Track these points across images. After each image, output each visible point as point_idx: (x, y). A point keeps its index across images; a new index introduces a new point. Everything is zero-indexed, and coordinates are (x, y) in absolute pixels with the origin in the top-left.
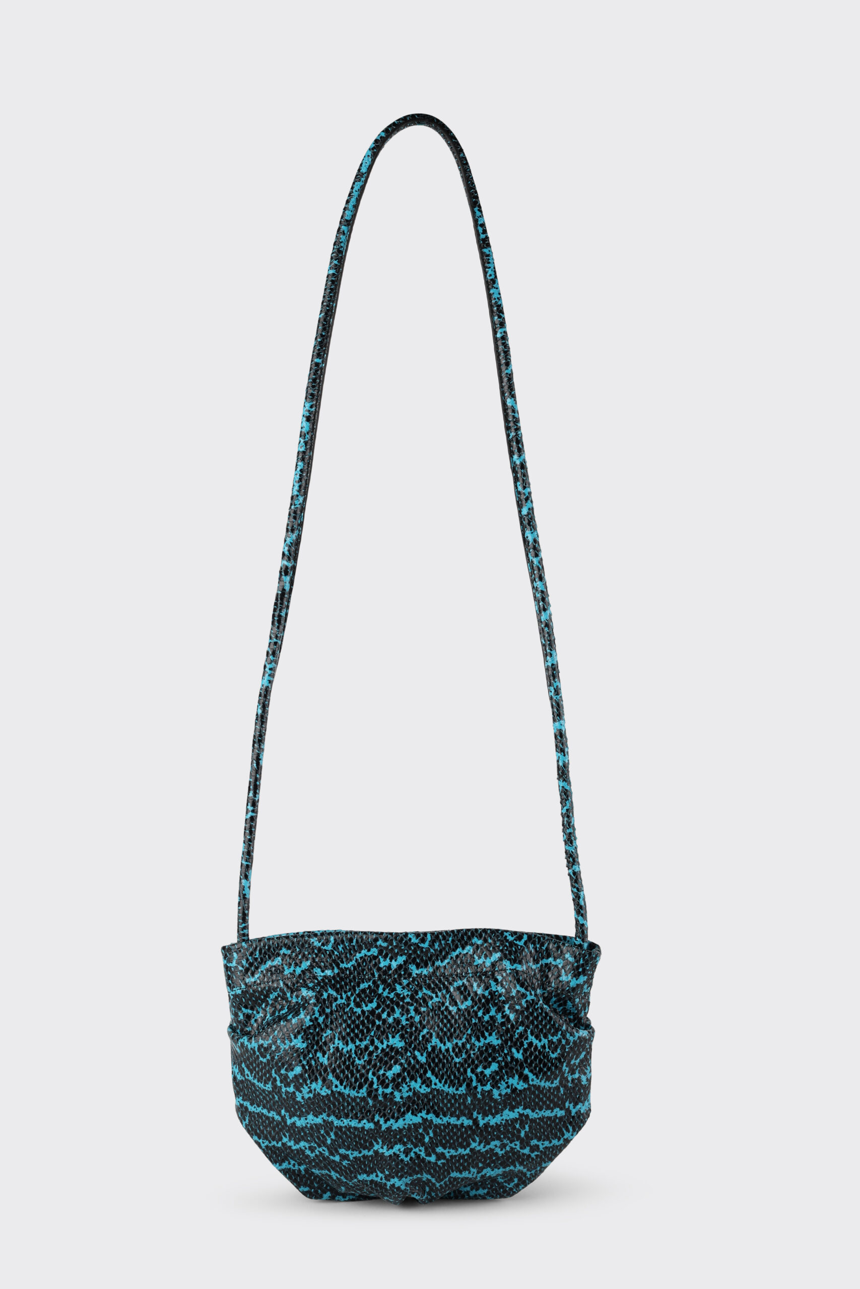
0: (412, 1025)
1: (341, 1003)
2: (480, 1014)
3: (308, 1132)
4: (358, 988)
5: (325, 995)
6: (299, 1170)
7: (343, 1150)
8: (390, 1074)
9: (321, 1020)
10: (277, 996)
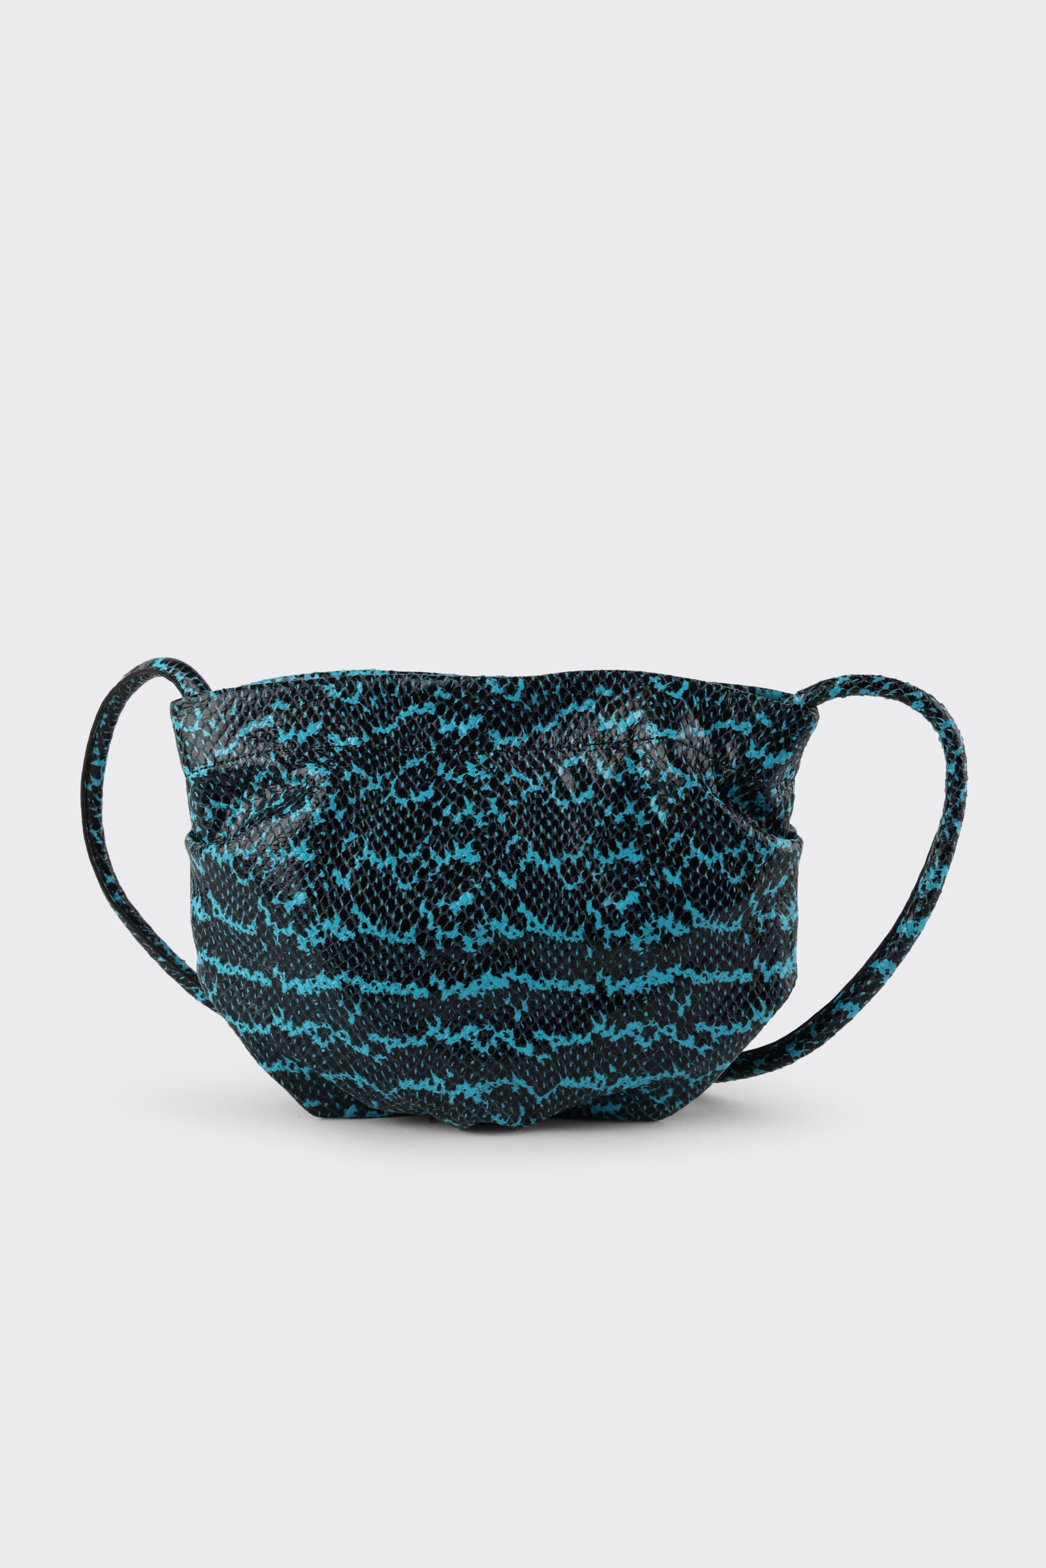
0: (492, 828)
1: (374, 790)
2: (608, 812)
3: (316, 1004)
4: (402, 766)
5: (347, 776)
6: (302, 1074)
7: (375, 1035)
8: (455, 907)
9: (340, 815)
10: (266, 777)
